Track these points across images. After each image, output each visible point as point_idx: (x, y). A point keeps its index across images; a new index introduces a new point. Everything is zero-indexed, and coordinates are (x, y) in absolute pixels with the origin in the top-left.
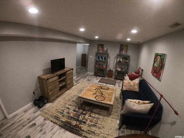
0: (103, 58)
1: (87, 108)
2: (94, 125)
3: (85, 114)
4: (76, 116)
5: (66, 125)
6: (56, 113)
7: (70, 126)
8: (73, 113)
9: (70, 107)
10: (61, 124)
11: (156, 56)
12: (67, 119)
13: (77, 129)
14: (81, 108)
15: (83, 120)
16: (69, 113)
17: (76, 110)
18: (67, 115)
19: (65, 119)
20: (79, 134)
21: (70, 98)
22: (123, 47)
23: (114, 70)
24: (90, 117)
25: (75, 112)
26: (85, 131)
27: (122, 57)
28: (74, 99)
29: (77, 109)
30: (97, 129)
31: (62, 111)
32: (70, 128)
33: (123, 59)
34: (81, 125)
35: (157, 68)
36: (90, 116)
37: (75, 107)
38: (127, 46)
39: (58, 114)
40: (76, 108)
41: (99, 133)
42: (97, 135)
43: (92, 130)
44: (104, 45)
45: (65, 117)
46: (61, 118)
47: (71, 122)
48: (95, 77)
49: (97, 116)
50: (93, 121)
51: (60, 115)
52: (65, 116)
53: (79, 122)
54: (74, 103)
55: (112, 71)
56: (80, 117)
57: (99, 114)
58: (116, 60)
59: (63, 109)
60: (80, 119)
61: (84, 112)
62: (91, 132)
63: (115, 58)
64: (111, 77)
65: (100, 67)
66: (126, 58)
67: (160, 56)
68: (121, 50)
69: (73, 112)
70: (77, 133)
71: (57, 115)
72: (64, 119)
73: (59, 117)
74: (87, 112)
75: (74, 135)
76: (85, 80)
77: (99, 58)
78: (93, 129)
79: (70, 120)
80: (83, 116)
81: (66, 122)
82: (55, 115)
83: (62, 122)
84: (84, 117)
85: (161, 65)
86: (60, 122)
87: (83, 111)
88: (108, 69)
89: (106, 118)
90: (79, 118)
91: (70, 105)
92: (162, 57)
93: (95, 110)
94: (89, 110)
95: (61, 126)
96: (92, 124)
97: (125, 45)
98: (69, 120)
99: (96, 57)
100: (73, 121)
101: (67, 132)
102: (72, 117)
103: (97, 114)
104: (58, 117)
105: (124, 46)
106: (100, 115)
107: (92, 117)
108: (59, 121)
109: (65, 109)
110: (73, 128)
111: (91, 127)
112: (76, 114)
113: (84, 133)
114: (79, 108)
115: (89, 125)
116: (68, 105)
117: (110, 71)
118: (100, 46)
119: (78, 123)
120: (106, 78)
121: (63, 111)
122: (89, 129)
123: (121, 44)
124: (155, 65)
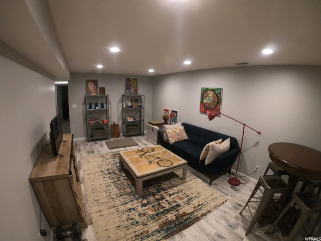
0: (99, 106)
1: (152, 190)
2: (189, 200)
3: (163, 198)
4: (158, 209)
5: (168, 229)
6: (129, 232)
7: (175, 224)
8: (148, 208)
9: (129, 206)
10: (161, 235)
11: (204, 91)
12: (157, 222)
13: (185, 218)
14: (146, 195)
15: (173, 205)
16: (145, 215)
17: (143, 203)
18: (146, 218)
19: (155, 224)
20: (194, 219)
21: (104, 194)
22: (131, 83)
23: (120, 123)
24: (172, 197)
25: (148, 207)
26: (194, 211)
27: (130, 99)
28: (114, 191)
29: (142, 200)
30: (197, 200)
31: (130, 221)
32: (178, 225)
33: (132, 101)
34: (180, 211)
35: (211, 105)
36: (170, 195)
37: (135, 200)
38: (136, 80)
39: (132, 230)
40: (140, 201)
41: (203, 201)
42: (206, 203)
43: (196, 205)
44: (97, 80)
45: (150, 223)
46: (146, 229)
47: (167, 219)
48: (93, 143)
49: (175, 189)
50: (181, 196)
51: (138, 228)
52: (148, 222)
53: (172, 211)
54: (123, 196)
55: (118, 125)
56: (163, 205)
57: (174, 187)
58: (120, 105)
59: (125, 217)
60: (167, 208)
61: (157, 197)
62: (198, 206)
63: (119, 102)
64: (118, 136)
65: (98, 123)
66: (137, 99)
67: (212, 90)
68: (128, 87)
69: (144, 208)
70: (192, 221)
71: (135, 234)
72: (154, 226)
73: (142, 231)
74: (160, 194)
75: (195, 226)
76: (84, 154)
77: (90, 107)
78: (195, 202)
79: (160, 219)
80: (164, 201)
81: (163, 226)
82: (133, 235)
83: (158, 231)
84: (167, 201)
85: (216, 100)
86: (157, 235)
87: (154, 197)
88: (110, 123)
89: (186, 184)
90: (163, 207)
91: (126, 204)
92: (216, 92)
93: (164, 186)
94: (158, 190)
95: (166, 236)
96: (185, 200)
97: (133, 79)
98: (160, 221)
99: (84, 106)
100: (166, 217)
101: (184, 232)
102: (157, 215)
103: (173, 187)
104: (142, 233)
105: (132, 81)
106: (177, 186)
107: (173, 194)
108: (153, 235)
109: (128, 215)
110: (181, 223)
111: (191, 202)
112: (153, 207)
113: (196, 214)
114: (143, 198)
115: (185, 204)
116: (123, 206)
117: (115, 126)
118: (92, 84)
119: (175, 213)
120: (111, 140)
121: (132, 219)
122: (193, 206)
123: (127, 79)
124: (205, 101)
